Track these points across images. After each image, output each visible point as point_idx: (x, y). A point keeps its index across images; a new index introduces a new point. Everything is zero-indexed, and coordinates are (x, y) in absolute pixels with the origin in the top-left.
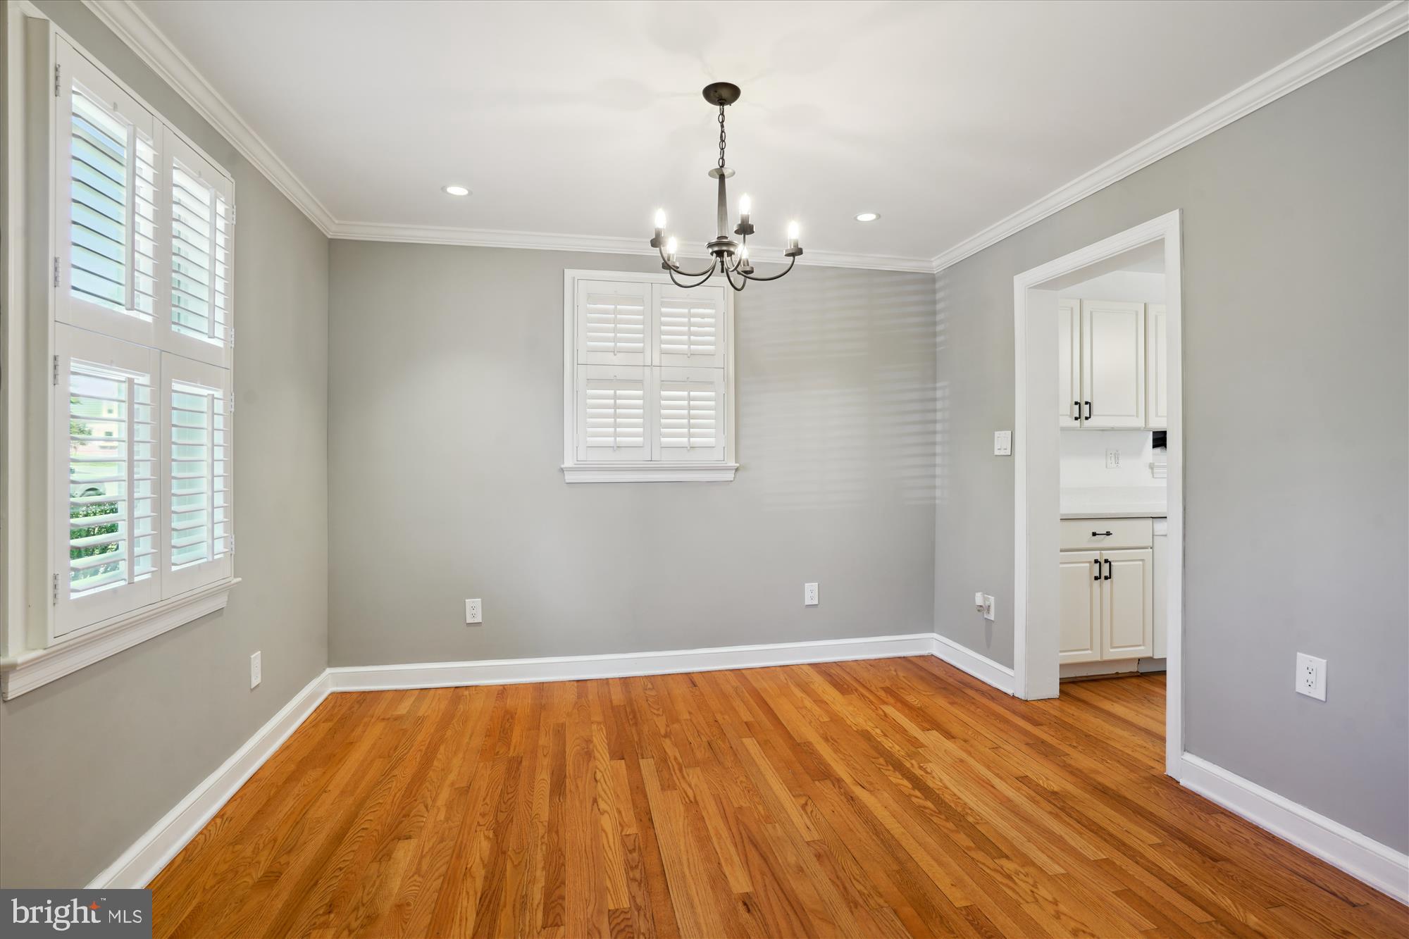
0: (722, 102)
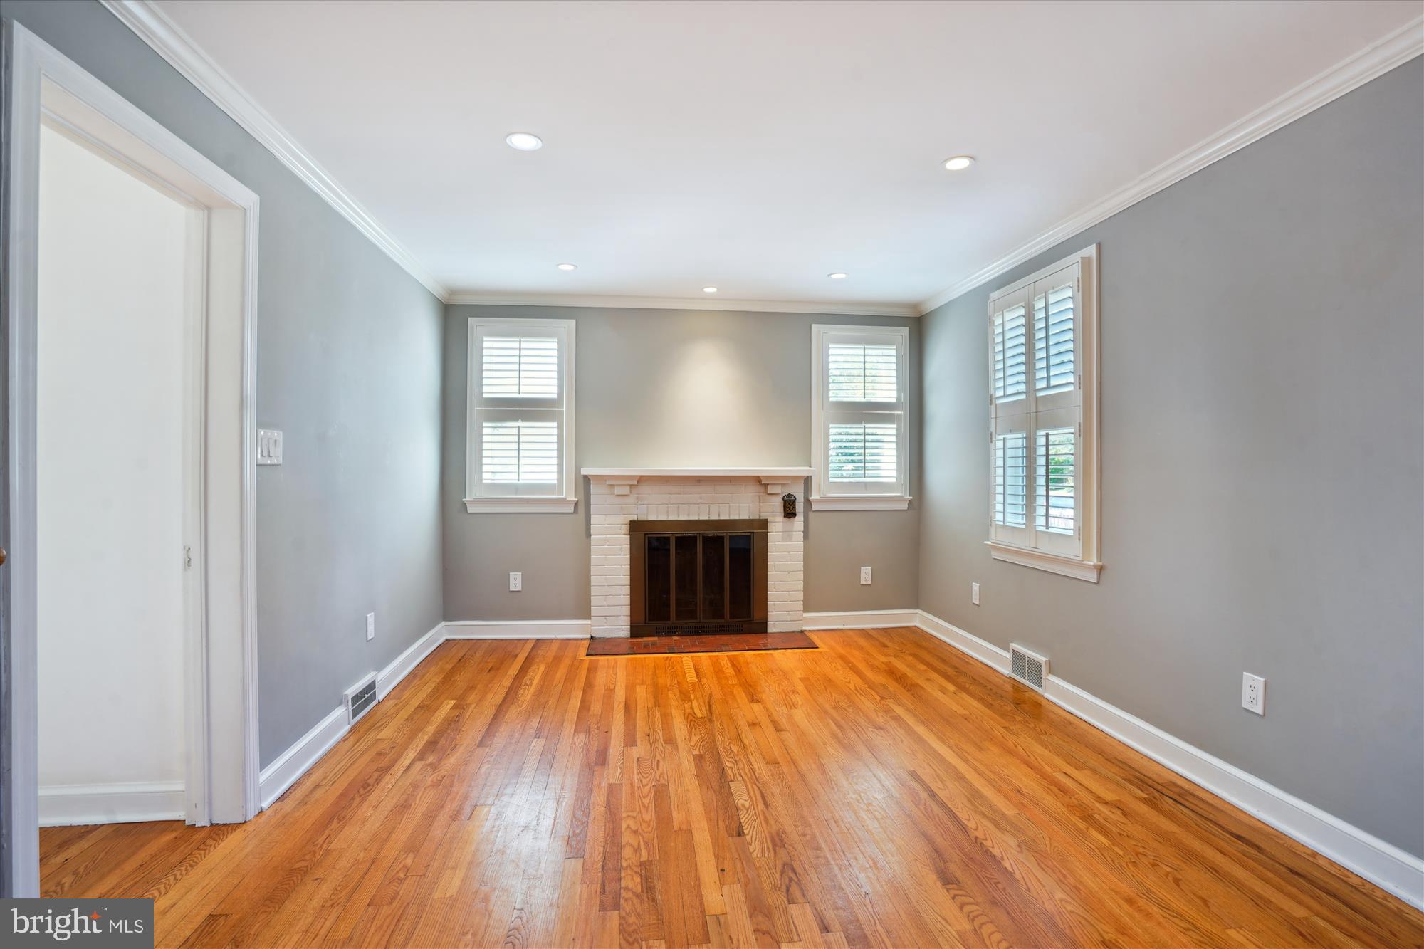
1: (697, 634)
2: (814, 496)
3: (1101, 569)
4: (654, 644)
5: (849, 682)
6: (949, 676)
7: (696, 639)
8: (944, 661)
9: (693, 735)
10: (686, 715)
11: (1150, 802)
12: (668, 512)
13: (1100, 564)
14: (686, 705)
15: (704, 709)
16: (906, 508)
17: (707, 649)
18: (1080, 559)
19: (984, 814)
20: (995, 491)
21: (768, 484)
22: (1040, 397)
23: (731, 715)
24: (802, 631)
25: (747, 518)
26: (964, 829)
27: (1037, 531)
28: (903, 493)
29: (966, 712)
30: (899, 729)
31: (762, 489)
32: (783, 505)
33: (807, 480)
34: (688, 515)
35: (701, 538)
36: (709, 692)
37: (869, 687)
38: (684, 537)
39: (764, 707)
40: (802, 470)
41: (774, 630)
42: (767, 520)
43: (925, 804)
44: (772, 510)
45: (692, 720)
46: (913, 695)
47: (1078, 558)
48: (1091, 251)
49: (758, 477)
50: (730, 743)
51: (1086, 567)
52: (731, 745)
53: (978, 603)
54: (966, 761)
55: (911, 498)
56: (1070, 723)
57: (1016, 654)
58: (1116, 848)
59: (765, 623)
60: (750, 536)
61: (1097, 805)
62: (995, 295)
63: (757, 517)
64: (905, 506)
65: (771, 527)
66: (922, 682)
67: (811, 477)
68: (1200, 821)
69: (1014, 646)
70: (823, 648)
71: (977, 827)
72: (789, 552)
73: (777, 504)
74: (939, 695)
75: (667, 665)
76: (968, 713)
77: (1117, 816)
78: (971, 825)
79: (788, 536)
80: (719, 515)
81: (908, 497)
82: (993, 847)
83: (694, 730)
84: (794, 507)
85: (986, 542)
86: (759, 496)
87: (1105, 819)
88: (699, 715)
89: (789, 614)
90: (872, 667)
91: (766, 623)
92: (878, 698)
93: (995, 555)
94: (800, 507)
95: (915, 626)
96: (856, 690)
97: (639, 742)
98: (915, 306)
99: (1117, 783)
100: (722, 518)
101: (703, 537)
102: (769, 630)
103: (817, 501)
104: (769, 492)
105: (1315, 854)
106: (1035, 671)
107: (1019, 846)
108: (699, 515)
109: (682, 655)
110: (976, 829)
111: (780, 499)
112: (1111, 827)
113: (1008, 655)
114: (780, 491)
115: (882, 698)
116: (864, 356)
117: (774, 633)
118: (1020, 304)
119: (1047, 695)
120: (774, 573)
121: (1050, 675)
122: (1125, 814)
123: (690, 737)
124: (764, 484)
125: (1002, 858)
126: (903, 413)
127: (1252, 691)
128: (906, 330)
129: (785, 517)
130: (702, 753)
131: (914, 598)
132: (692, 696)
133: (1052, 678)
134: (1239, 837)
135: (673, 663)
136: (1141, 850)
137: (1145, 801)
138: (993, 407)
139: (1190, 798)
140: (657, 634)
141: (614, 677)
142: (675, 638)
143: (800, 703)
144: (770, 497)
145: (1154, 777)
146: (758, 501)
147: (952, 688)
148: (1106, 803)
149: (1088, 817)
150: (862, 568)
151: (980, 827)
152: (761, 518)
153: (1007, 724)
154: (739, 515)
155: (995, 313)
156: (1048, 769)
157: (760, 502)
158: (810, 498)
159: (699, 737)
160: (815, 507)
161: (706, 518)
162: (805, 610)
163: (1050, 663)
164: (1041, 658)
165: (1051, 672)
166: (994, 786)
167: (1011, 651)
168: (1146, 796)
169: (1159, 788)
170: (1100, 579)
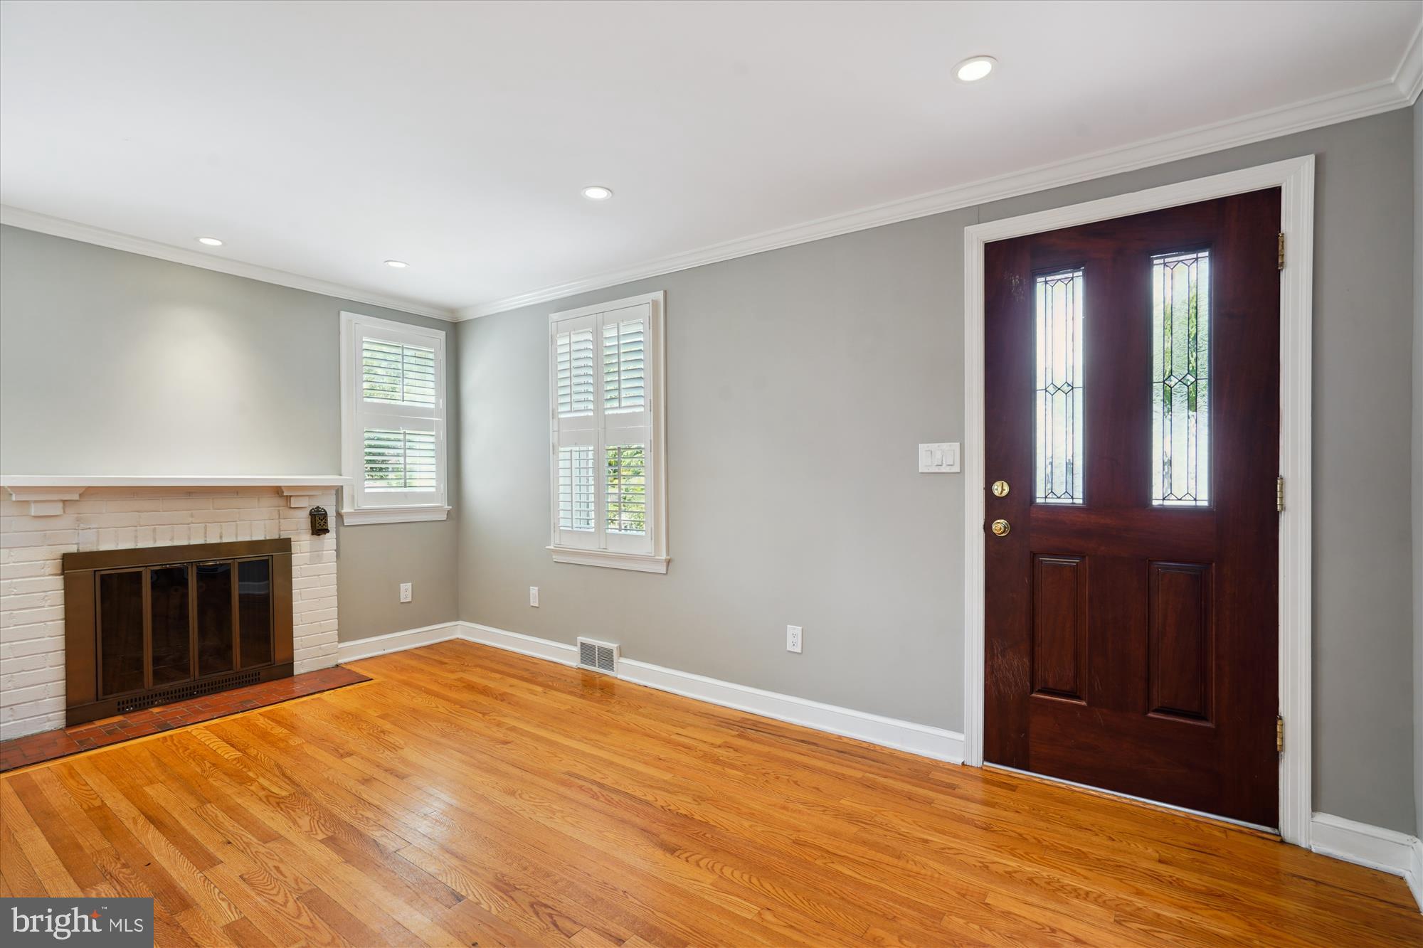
1: (191, 696)
2: (346, 509)
4: (123, 726)
5: (437, 707)
6: (526, 678)
7: (196, 704)
8: (511, 666)
9: (298, 819)
10: (265, 800)
11: (741, 736)
12: (136, 537)
13: (669, 557)
14: (252, 788)
15: (283, 784)
16: (445, 519)
17: (222, 713)
18: (653, 555)
19: (652, 786)
20: (559, 499)
21: (291, 496)
22: (609, 415)
23: (328, 779)
24: (337, 666)
25: (263, 539)
26: (648, 803)
27: (606, 534)
28: (442, 503)
29: (568, 707)
30: (524, 738)
31: (282, 502)
32: (310, 520)
33: (339, 491)
34: (172, 539)
35: (195, 568)
36: (272, 762)
37: (462, 707)
38: (168, 569)
39: (362, 759)
40: (330, 479)
41: (302, 671)
42: (290, 539)
43: (602, 795)
44: (296, 528)
45: (277, 803)
46: (509, 703)
47: (650, 555)
48: (659, 295)
49: (280, 487)
50: (356, 811)
51: (658, 561)
52: (360, 812)
53: (537, 605)
54: (602, 748)
55: (451, 507)
56: (652, 695)
57: (584, 646)
58: (749, 776)
59: (290, 665)
60: (268, 560)
61: (715, 750)
62: (555, 316)
63: (277, 537)
64: (444, 517)
65: (295, 547)
66: (509, 690)
67: (342, 487)
68: (778, 738)
69: (581, 639)
70: (378, 679)
71: (656, 798)
72: (319, 575)
73: (302, 519)
74: (532, 698)
75: (174, 748)
76: (570, 707)
77: (732, 754)
78: (650, 798)
79: (316, 557)
80: (221, 537)
81: (446, 507)
82: (679, 809)
83: (292, 813)
84: (326, 522)
85: (547, 547)
86: (279, 511)
87: (728, 758)
88: (284, 793)
89: (320, 648)
90: (450, 687)
91: (292, 664)
92: (480, 715)
93: (556, 558)
94: (331, 522)
95: (458, 639)
96: (450, 712)
97: (220, 856)
98: (452, 311)
99: (714, 730)
100: (225, 540)
101: (197, 567)
102: (296, 672)
103: (349, 514)
104: (292, 506)
105: (840, 737)
106: (606, 658)
107: (694, 800)
108: (189, 539)
109: (189, 728)
110: (657, 801)
111: (305, 514)
112: (736, 762)
113: (577, 649)
114: (307, 504)
115: (484, 714)
116: (403, 356)
117: (304, 674)
118: (588, 329)
119: (619, 676)
120: (300, 602)
121: (621, 658)
122: (736, 750)
123: (295, 822)
124: (287, 496)
125: (693, 815)
126: (440, 420)
127: (793, 638)
128: (443, 333)
129: (313, 534)
130: (330, 834)
131: (455, 611)
132: (251, 774)
133: (623, 660)
134: (803, 741)
135: (180, 742)
136: (764, 771)
137: (739, 736)
138: (556, 421)
139: (760, 725)
140: (121, 711)
141: (88, 788)
142: (155, 710)
143: (402, 742)
144: (292, 512)
145: (731, 718)
146: (277, 517)
147: (539, 689)
148: (720, 747)
149: (717, 761)
150: (402, 585)
151: (657, 797)
152: (282, 537)
153: (609, 709)
154: (251, 536)
155: (557, 333)
156: (664, 735)
157: (279, 518)
158: (343, 511)
159: (307, 818)
160: (347, 521)
161: (200, 541)
162: (340, 641)
163: (620, 648)
164: (613, 646)
165: (621, 656)
166: (639, 762)
167: (579, 645)
168: (737, 733)
169: (740, 724)
170: (667, 570)
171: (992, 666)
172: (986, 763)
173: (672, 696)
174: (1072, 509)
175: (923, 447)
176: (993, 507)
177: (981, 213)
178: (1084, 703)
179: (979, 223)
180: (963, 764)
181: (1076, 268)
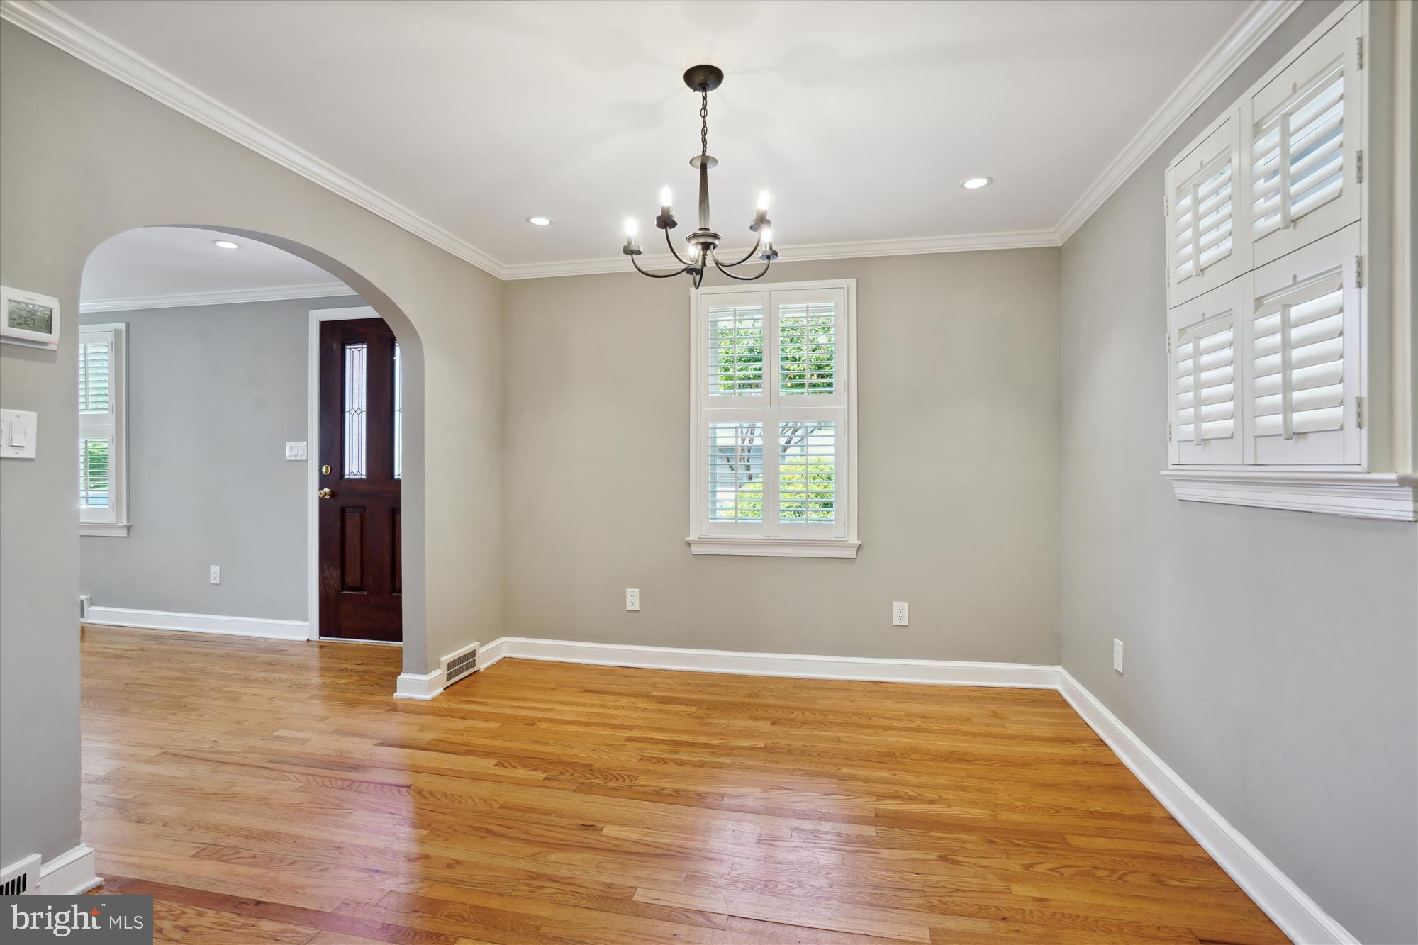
0: (704, 87)
3: (129, 528)
13: (129, 524)
18: (115, 523)
47: (113, 523)
48: (122, 326)
51: (119, 528)
119: (88, 621)
133: (93, 608)
163: (90, 599)
164: (83, 598)
170: (128, 534)
171: (323, 578)
172: (321, 638)
173: (137, 630)
174: (360, 480)
175: (288, 445)
176: (324, 481)
177: (319, 303)
178: (366, 593)
179: (318, 309)
180: (308, 640)
181: (363, 343)
